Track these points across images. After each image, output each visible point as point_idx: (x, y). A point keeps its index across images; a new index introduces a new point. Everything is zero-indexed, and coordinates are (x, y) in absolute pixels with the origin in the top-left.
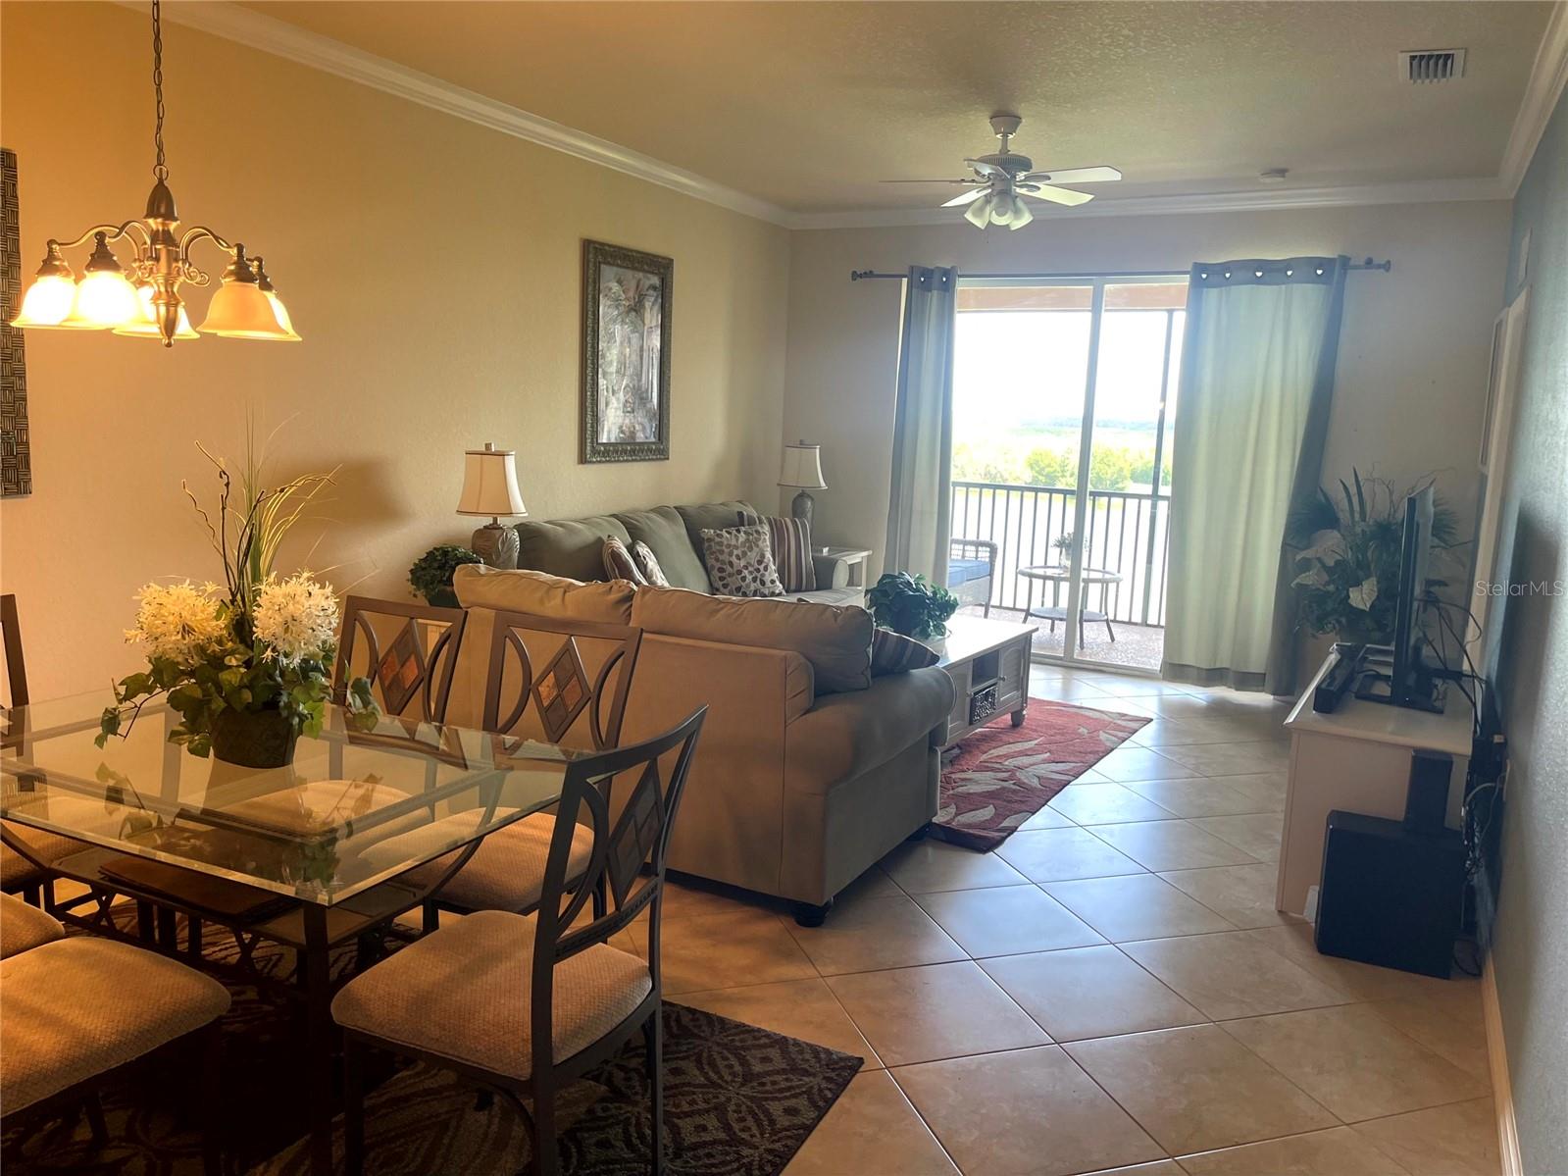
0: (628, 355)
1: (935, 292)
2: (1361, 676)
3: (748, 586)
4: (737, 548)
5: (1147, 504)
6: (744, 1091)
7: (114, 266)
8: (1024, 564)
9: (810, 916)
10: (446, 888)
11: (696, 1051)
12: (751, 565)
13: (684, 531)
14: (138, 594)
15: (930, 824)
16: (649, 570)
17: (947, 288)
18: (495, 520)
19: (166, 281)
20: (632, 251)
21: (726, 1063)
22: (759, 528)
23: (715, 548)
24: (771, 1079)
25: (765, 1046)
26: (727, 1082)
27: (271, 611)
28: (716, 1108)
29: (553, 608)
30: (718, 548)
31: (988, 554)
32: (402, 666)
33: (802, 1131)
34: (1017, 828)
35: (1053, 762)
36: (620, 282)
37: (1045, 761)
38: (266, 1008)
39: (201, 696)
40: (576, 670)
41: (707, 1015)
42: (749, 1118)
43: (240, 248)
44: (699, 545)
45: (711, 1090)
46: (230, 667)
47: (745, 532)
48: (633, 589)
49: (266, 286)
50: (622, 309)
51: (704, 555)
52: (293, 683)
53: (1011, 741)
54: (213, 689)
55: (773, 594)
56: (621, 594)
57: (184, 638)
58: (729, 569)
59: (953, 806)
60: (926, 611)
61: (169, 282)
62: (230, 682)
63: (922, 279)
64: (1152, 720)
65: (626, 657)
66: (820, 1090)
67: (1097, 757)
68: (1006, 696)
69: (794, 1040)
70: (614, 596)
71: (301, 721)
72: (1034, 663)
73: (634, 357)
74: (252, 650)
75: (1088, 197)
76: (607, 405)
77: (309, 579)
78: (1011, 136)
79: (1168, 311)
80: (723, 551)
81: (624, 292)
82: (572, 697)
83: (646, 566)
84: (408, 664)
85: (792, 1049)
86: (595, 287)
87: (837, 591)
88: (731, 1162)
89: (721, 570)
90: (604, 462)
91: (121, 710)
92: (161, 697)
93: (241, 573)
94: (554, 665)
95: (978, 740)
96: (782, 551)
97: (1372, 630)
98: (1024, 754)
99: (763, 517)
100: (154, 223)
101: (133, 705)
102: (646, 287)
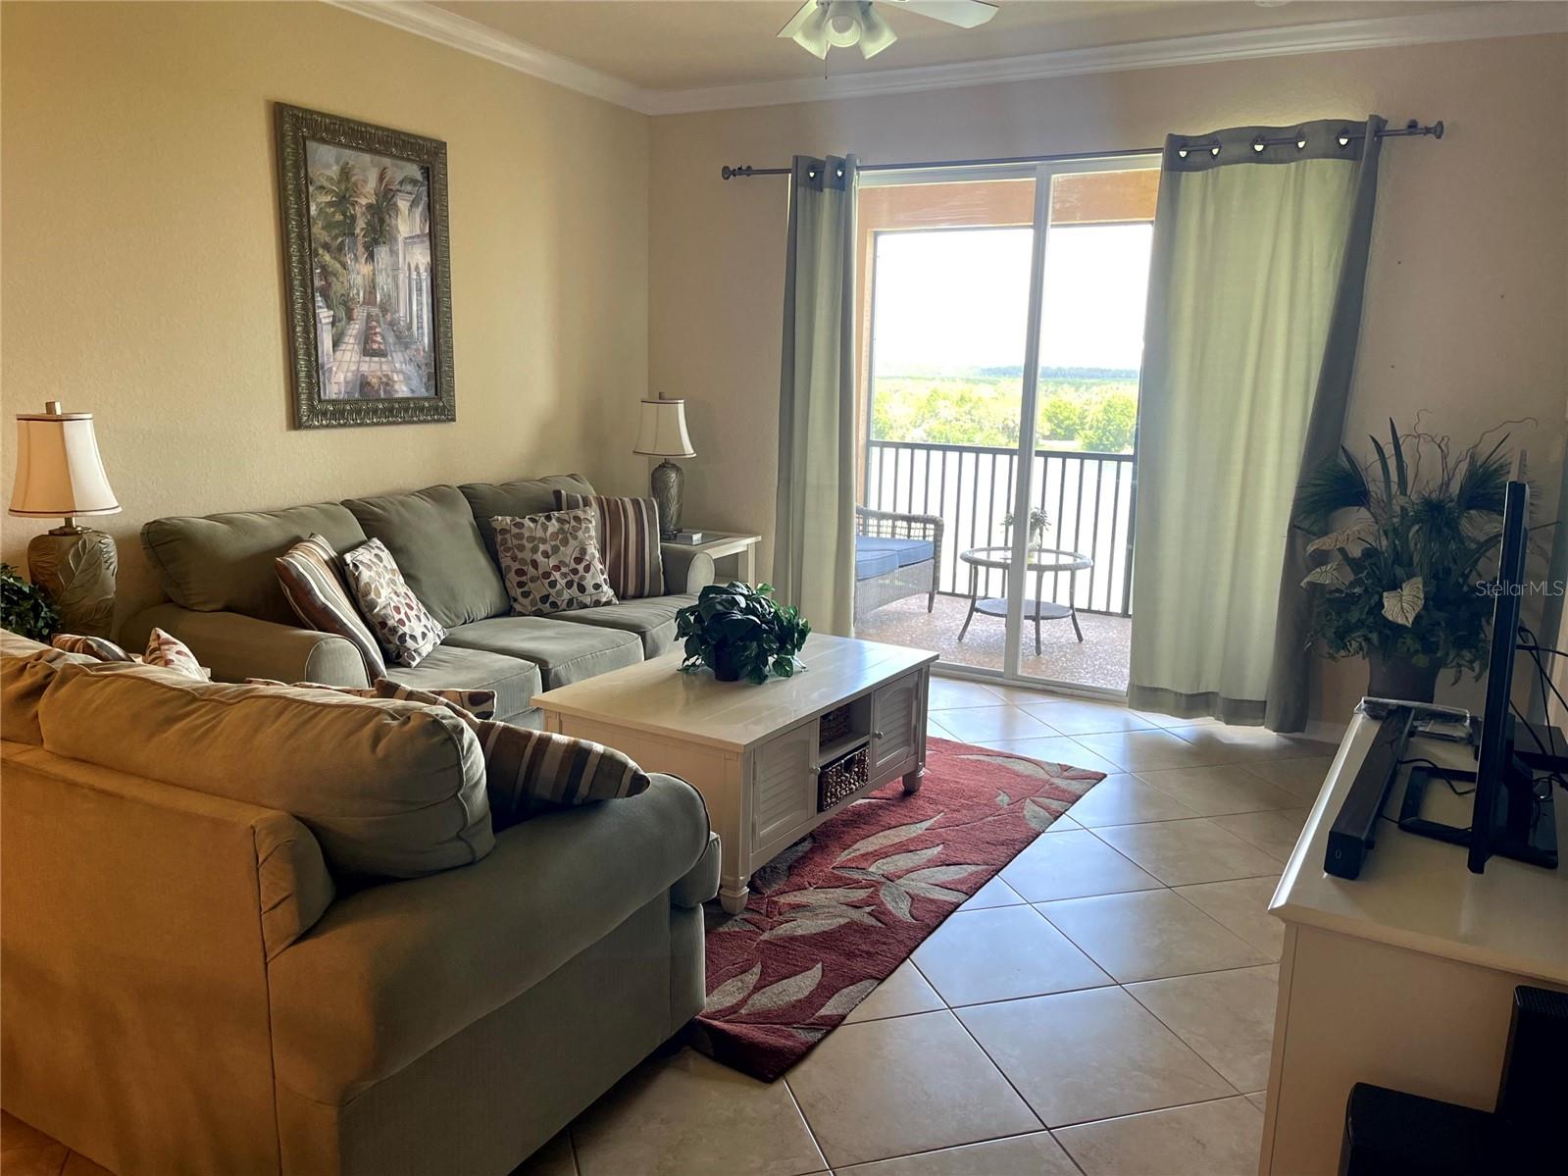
1: (828, 192)
2: (1407, 769)
3: (559, 594)
4: (544, 541)
12: (566, 565)
15: (687, 1026)
17: (842, 185)
18: (68, 521)
20: (366, 125)
22: (580, 513)
23: (512, 542)
30: (516, 542)
31: (933, 532)
34: (844, 1017)
35: (945, 864)
37: (931, 863)
44: (488, 540)
47: (559, 520)
51: (496, 553)
53: (893, 823)
58: (531, 571)
59: (757, 969)
63: (810, 174)
64: (1100, 777)
67: (1011, 851)
68: (884, 758)
73: (383, 278)
76: (335, 344)
80: (524, 546)
86: (297, 173)
89: (520, 572)
96: (615, 542)
97: (1417, 652)
98: (904, 848)
99: (591, 498)
102: (397, 180)
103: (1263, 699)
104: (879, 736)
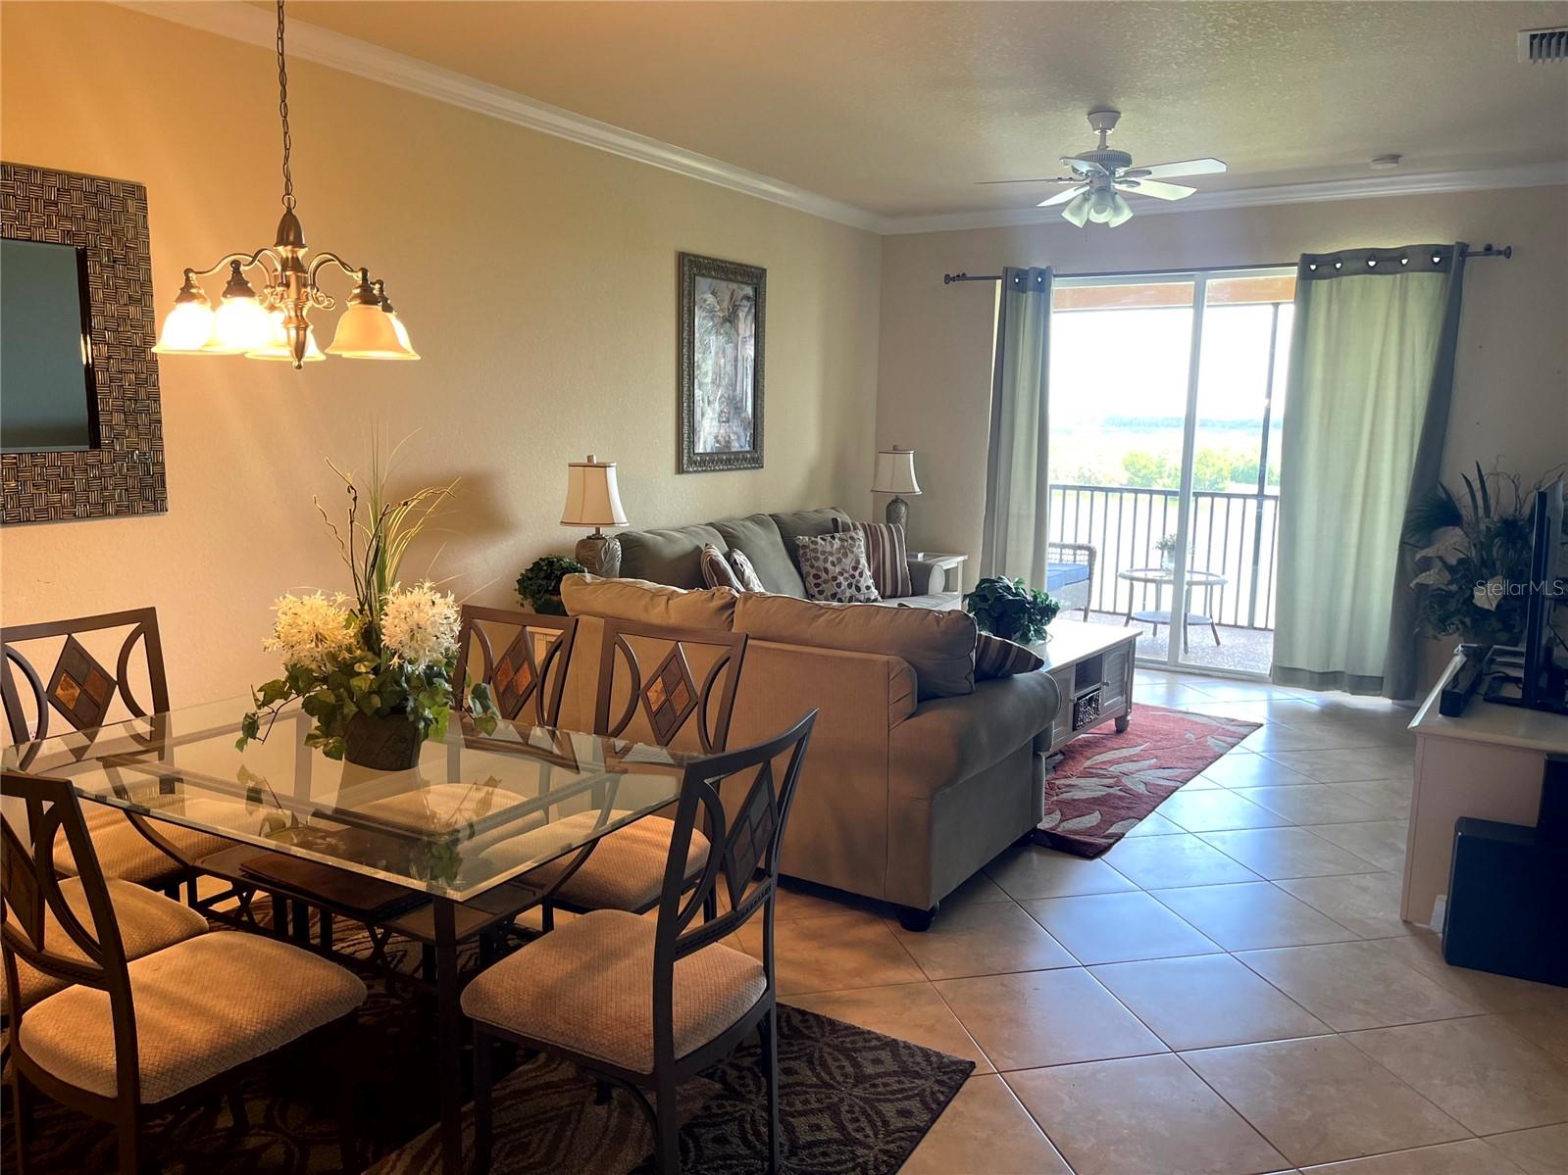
0: (723, 365)
1: (1030, 294)
2: (1488, 679)
3: (843, 592)
4: (831, 554)
5: (1252, 504)
6: (857, 1092)
7: (250, 293)
8: (1124, 568)
9: (916, 920)
10: (564, 888)
11: (808, 1051)
12: (847, 572)
13: (779, 539)
14: (274, 605)
15: (1035, 830)
16: (746, 577)
17: (1043, 289)
18: (598, 530)
19: (296, 305)
20: (726, 262)
21: (837, 1064)
22: (854, 535)
23: (810, 555)
24: (884, 1080)
25: (875, 1048)
26: (839, 1083)
27: (397, 620)
28: (828, 1108)
29: (656, 615)
30: (813, 555)
31: (1087, 558)
32: (516, 673)
33: (915, 1133)
34: (1124, 835)
35: (1160, 768)
36: (714, 293)
37: (1151, 768)
38: (394, 1001)
39: (334, 702)
40: (683, 676)
41: (817, 1017)
42: (863, 1119)
43: (365, 272)
44: (794, 552)
45: (824, 1090)
46: (360, 674)
47: (840, 539)
48: (734, 596)
49: (387, 308)
50: (716, 320)
51: (799, 562)
52: (418, 689)
53: (1116, 747)
54: (345, 695)
55: (868, 600)
56: (723, 601)
57: (317, 646)
58: (824, 576)
59: (1058, 812)
60: (1026, 616)
61: (298, 308)
62: (360, 687)
63: (1017, 280)
64: (1262, 725)
65: (732, 662)
66: (933, 1093)
67: (1205, 762)
68: (1109, 701)
69: (905, 1042)
70: (717, 603)
71: (427, 725)
72: (1138, 667)
73: (729, 368)
74: (380, 657)
75: (1188, 192)
76: (703, 415)
77: (431, 589)
78: (1109, 132)
79: (1273, 304)
80: (818, 558)
81: (718, 303)
82: (680, 702)
83: (743, 574)
84: (521, 671)
85: (903, 1051)
86: (690, 298)
87: (933, 597)
88: (845, 1162)
89: (817, 577)
90: (700, 472)
91: (260, 715)
92: (297, 702)
93: (369, 583)
94: (663, 669)
95: (1081, 746)
96: (876, 556)
97: (1500, 630)
98: (1130, 759)
99: (857, 524)
100: (284, 251)
101: (271, 711)
102: (739, 298)
103: (1381, 675)
104: (1107, 684)
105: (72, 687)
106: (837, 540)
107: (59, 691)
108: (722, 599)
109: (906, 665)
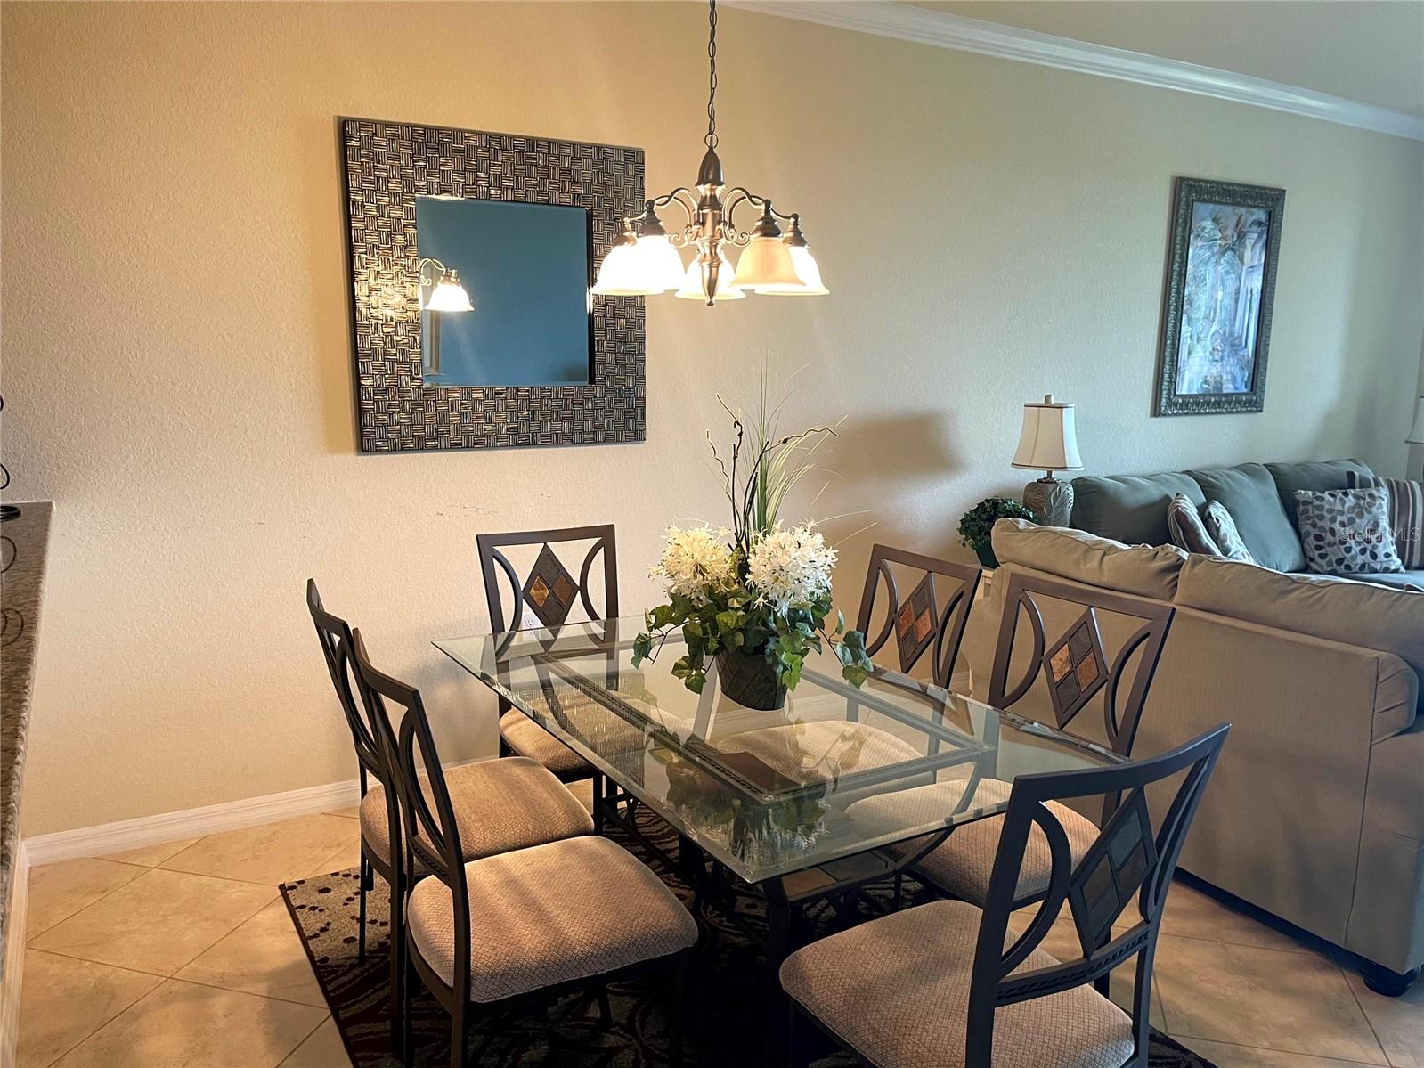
0: (1220, 299)
3: (1354, 558)
4: (1341, 513)
12: (1360, 535)
13: (1274, 492)
16: (1221, 533)
18: (1050, 473)
20: (1233, 184)
22: (1374, 492)
23: (1312, 511)
27: (763, 559)
29: (1089, 570)
30: (1316, 512)
32: (917, 619)
36: (1216, 220)
40: (1093, 647)
43: (768, 203)
44: (1291, 508)
46: (732, 609)
47: (1355, 496)
48: (1181, 558)
50: (1216, 249)
51: (1297, 519)
57: (695, 577)
58: (1329, 537)
61: (710, 244)
62: (728, 623)
65: (1154, 638)
70: (1159, 564)
71: (784, 671)
73: (1229, 302)
74: (750, 595)
76: (1190, 353)
80: (1323, 516)
81: (1220, 230)
82: (1087, 674)
83: (1218, 530)
84: (922, 618)
86: (1185, 227)
89: (1319, 538)
90: (1181, 415)
91: (652, 636)
92: (679, 629)
93: (747, 514)
94: (1071, 637)
96: (1403, 519)
99: (1381, 479)
100: (704, 190)
101: (660, 634)
102: (1249, 223)
105: (543, 589)
106: (1350, 497)
107: (532, 591)
108: (1166, 559)
109: (1404, 666)
